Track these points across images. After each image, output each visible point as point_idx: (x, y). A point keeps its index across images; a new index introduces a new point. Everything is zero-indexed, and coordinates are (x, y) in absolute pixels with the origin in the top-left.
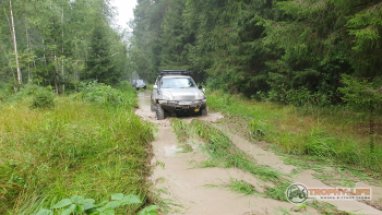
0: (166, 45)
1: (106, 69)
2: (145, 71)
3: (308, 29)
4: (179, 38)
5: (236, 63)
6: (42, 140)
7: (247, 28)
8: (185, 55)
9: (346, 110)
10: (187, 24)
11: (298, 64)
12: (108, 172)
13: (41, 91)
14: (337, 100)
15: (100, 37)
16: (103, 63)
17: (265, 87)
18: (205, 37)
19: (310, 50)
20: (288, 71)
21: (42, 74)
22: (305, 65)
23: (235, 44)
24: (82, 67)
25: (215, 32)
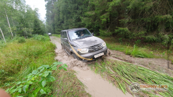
0: (56, 24)
2: (51, 31)
3: (91, 19)
4: (59, 22)
7: (77, 19)
8: (61, 26)
10: (61, 18)
12: (47, 57)
16: (39, 29)
18: (66, 22)
19: (92, 24)
21: (20, 33)
23: (74, 23)
25: (69, 20)
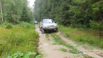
0: (43, 12)
1: (27, 18)
2: (37, 19)
3: (81, 8)
4: (46, 10)
5: (62, 17)
6: (9, 37)
7: (65, 7)
8: (48, 14)
9: (91, 29)
10: (49, 6)
11: (78, 17)
12: (27, 46)
13: (9, 24)
14: (89, 27)
15: (25, 10)
16: (26, 16)
17: (69, 23)
18: (53, 10)
19: (81, 13)
20: (76, 19)
21: (9, 19)
22: (80, 17)
23: (61, 11)
24: (20, 17)
25: (56, 8)
